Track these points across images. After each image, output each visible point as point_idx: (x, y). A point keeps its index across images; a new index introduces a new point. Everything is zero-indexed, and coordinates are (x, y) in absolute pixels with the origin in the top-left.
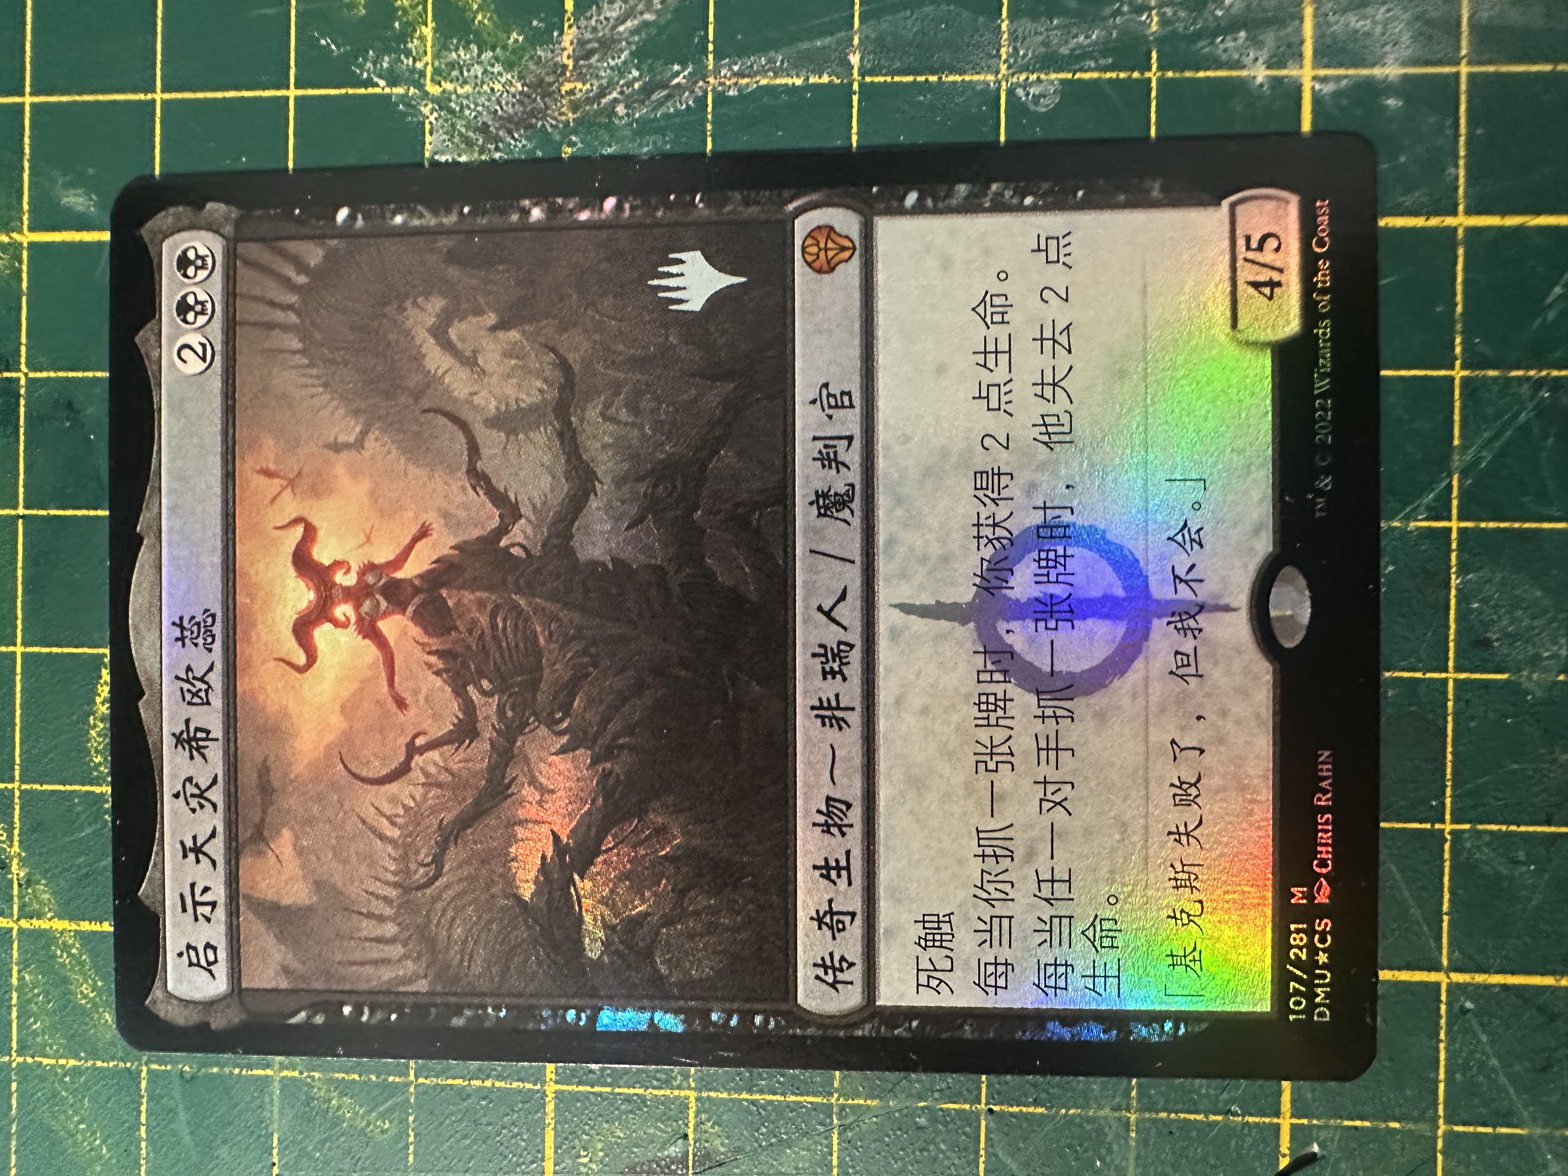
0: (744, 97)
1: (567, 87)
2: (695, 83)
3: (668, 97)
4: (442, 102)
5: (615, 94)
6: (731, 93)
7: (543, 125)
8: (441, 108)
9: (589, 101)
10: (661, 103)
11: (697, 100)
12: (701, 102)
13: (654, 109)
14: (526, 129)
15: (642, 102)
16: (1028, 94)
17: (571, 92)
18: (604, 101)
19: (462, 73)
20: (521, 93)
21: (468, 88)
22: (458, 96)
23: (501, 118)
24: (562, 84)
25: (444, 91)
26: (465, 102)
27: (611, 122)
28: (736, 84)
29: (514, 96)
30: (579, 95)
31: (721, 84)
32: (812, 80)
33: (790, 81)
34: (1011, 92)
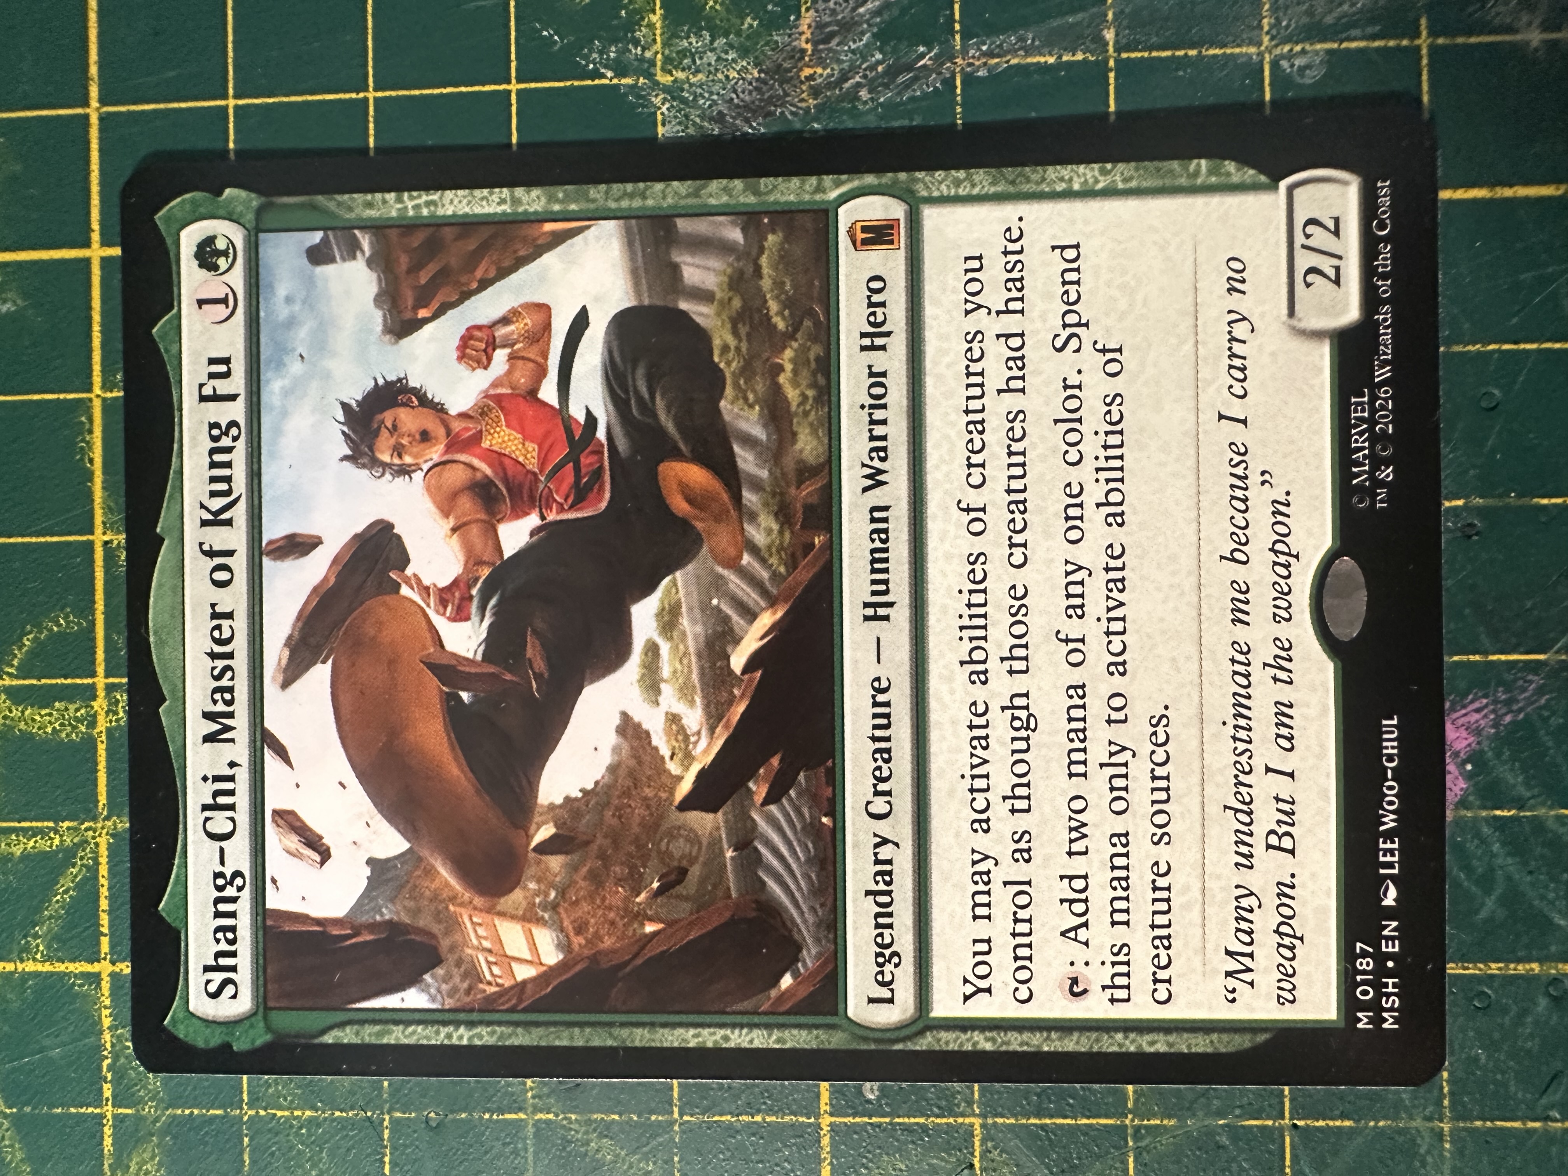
0: (995, 77)
1: (807, 72)
2: (943, 64)
3: (915, 79)
4: (673, 92)
5: (857, 79)
6: (980, 74)
7: (782, 113)
8: (674, 98)
9: (830, 86)
10: (907, 86)
11: (944, 82)
12: (949, 83)
13: (899, 94)
14: (765, 117)
15: (886, 86)
16: (1292, 66)
17: (811, 78)
18: (847, 85)
19: (694, 62)
20: (758, 80)
21: (700, 76)
22: (691, 85)
23: (738, 106)
24: (801, 70)
25: (675, 81)
26: (699, 91)
27: (855, 107)
28: (985, 64)
29: (750, 84)
30: (819, 80)
31: (970, 65)
32: (1065, 58)
33: (1042, 60)
34: (1275, 64)
